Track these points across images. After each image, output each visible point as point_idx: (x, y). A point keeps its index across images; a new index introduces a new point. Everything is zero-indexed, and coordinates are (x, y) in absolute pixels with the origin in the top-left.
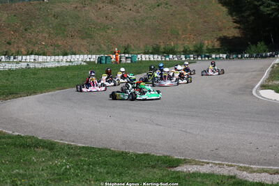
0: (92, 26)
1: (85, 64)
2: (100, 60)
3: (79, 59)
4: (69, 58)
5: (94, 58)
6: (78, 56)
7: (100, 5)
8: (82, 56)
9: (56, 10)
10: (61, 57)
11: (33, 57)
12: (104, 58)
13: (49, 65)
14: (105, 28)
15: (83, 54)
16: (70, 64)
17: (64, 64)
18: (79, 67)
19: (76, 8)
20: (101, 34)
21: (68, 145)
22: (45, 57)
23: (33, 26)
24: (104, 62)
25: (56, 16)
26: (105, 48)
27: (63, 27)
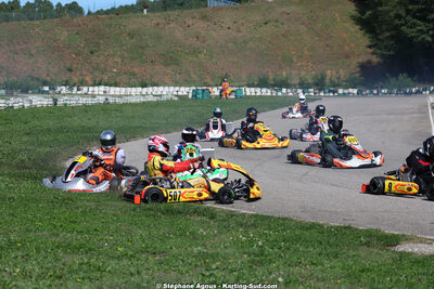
0: (179, 49)
1: (176, 98)
2: (195, 94)
3: (167, 92)
4: (150, 90)
5: (184, 91)
6: (161, 88)
7: (190, 22)
8: (166, 88)
9: (131, 27)
10: (140, 89)
11: (102, 88)
12: (200, 92)
13: (133, 100)
14: (195, 52)
15: (169, 86)
17: (151, 99)
18: (169, 103)
19: (158, 24)
20: (191, 59)
22: (118, 89)
23: (102, 47)
24: (200, 96)
25: (131, 35)
26: (196, 77)
27: (140, 50)
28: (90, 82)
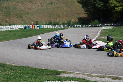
0: (22, 12)
1: (19, 29)
2: (25, 27)
3: (16, 27)
4: (12, 26)
5: (23, 27)
6: (15, 26)
7: (26, 3)
8: (17, 26)
9: (6, 5)
10: (8, 26)
12: (27, 27)
13: (3, 30)
15: (18, 25)
16: (12, 29)
17: (9, 29)
18: (16, 31)
19: (15, 4)
20: (26, 16)
21: (11, 65)
22: (1, 26)
24: (27, 28)
25: (6, 8)
26: (28, 22)
27: (9, 13)
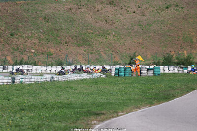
2: (118, 72)
7: (99, 7)
9: (46, 12)
12: (123, 70)
14: (105, 34)
19: (70, 9)
23: (21, 30)
24: (122, 74)
25: (45, 19)
26: (106, 57)
27: (55, 32)
28: (12, 62)
